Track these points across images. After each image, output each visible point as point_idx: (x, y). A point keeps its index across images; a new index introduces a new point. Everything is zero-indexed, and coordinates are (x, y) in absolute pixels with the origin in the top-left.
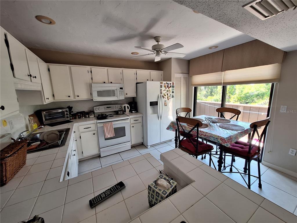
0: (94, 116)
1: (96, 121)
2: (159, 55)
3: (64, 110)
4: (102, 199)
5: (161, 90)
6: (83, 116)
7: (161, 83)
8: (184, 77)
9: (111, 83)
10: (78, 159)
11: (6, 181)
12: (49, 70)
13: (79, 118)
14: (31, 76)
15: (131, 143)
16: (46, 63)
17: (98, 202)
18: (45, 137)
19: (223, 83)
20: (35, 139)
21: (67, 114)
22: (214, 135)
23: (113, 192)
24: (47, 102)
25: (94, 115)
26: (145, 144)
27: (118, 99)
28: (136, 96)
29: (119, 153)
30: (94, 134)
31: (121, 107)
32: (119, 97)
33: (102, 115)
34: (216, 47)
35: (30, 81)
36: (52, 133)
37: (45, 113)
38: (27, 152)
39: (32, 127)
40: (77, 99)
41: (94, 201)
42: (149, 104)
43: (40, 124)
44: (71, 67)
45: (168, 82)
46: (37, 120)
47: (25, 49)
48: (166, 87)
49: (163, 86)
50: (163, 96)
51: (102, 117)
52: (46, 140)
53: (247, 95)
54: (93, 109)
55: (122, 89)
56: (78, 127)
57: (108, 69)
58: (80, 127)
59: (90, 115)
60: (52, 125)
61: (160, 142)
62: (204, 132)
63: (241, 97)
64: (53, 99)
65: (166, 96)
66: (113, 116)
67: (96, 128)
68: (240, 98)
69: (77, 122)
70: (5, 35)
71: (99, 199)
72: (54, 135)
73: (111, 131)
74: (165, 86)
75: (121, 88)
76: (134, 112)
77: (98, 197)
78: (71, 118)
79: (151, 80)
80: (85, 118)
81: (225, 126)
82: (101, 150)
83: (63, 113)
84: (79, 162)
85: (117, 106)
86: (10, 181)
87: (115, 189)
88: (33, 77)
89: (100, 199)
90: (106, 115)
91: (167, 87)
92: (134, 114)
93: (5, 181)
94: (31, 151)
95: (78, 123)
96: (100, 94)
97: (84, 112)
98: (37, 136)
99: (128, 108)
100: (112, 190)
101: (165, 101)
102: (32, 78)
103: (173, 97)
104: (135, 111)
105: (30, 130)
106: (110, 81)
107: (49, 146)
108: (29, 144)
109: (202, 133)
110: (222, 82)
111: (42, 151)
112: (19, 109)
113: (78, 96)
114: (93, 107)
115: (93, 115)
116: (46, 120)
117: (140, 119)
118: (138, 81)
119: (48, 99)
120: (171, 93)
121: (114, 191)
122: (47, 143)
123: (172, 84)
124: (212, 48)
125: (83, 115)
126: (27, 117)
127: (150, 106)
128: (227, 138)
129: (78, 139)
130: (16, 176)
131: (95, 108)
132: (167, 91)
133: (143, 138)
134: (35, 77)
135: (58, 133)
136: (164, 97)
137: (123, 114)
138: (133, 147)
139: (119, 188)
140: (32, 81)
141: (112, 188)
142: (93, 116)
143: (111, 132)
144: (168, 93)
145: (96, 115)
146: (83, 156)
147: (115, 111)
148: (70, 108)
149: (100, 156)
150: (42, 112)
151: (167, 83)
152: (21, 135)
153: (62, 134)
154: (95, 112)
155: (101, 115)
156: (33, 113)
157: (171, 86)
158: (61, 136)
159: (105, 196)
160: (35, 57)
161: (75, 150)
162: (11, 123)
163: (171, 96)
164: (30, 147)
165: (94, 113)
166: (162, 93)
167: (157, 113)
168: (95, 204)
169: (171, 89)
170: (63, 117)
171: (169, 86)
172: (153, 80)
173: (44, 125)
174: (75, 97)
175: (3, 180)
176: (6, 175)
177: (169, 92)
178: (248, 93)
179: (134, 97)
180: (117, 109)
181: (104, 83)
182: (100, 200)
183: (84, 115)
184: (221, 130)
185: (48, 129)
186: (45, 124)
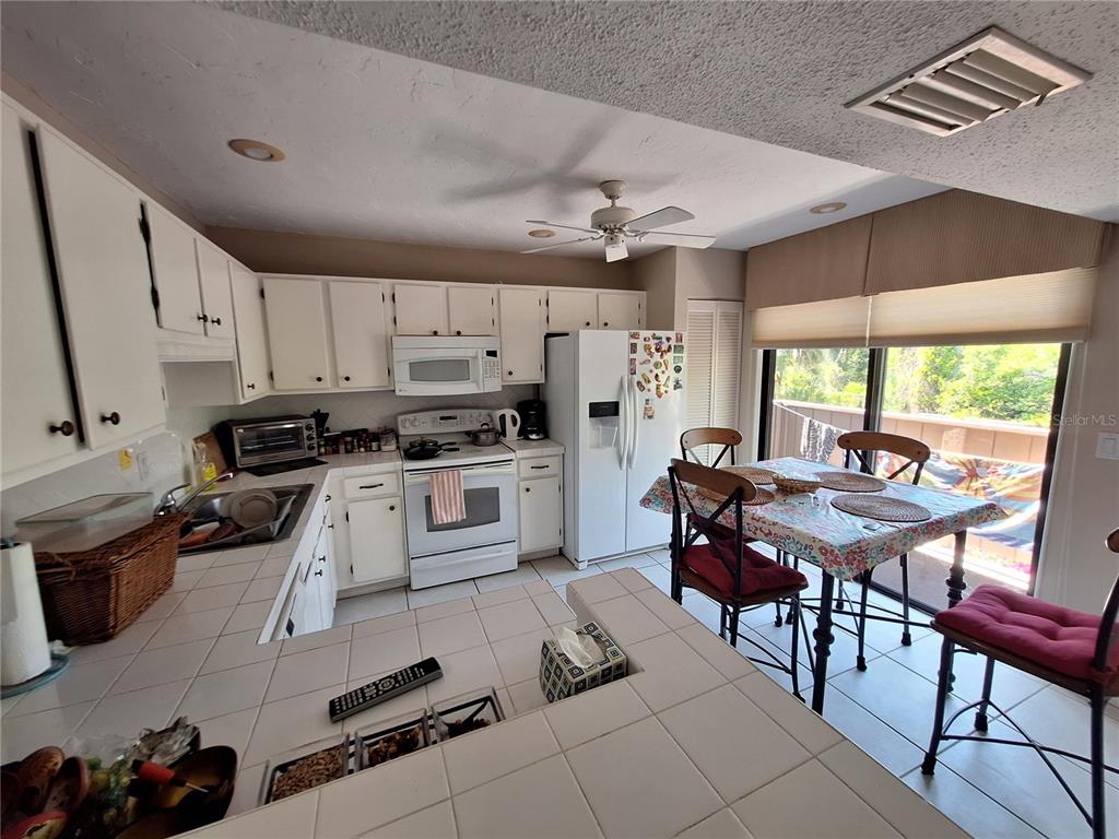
0: (398, 448)
1: (399, 464)
2: (615, 243)
3: (302, 423)
4: (365, 701)
5: (632, 361)
6: (360, 447)
7: (634, 336)
8: (725, 315)
9: (459, 333)
10: (335, 589)
11: (114, 627)
12: (262, 294)
13: (347, 452)
14: (205, 318)
15: (520, 549)
16: (256, 271)
17: (353, 706)
18: (235, 510)
19: (870, 337)
20: (206, 514)
21: (310, 438)
22: (799, 534)
23: (400, 685)
24: (249, 396)
25: (398, 442)
26: (569, 552)
27: (478, 392)
28: (543, 381)
29: (474, 579)
30: (392, 508)
31: (488, 420)
32: (484, 382)
33: (423, 444)
34: (839, 206)
35: (203, 332)
36: (256, 498)
37: (241, 431)
38: (180, 552)
39: (200, 474)
40: (345, 387)
41: (340, 705)
42: (584, 411)
43: (224, 468)
44: (332, 284)
45: (658, 333)
46: (216, 452)
47: (195, 240)
48: (653, 350)
49: (640, 348)
50: (639, 383)
51: (421, 450)
52: (236, 518)
53: (1016, 380)
54: (396, 423)
55: (496, 356)
56: (342, 481)
57: (450, 289)
58: (347, 481)
59: (383, 443)
60: (259, 471)
61: (626, 552)
62: (764, 522)
63: (986, 389)
64: (267, 389)
65: (649, 382)
66: (457, 449)
67: (399, 489)
68: (981, 393)
69: (340, 467)
70: (143, 207)
71: (358, 699)
72: (261, 504)
73: (455, 499)
74: (647, 348)
75: (492, 354)
76: (534, 437)
77: (356, 695)
78: (323, 450)
79: (601, 323)
80: (366, 451)
81: (857, 503)
82: (412, 567)
83: (296, 432)
84: (337, 600)
85: (475, 413)
86: (127, 629)
87: (409, 678)
88: (213, 322)
89: (361, 700)
90: (436, 443)
91: (658, 350)
92: (534, 443)
93: (112, 627)
94: (189, 549)
95: (341, 469)
96: (420, 370)
97: (365, 431)
98: (213, 505)
99: (515, 424)
100: (400, 678)
101: (647, 400)
102: (209, 324)
103: (677, 386)
104: (538, 435)
105: (195, 483)
106: (455, 329)
107: (244, 537)
108: (186, 529)
109: (759, 525)
110: (868, 336)
111: (220, 553)
112: (164, 420)
113: (347, 379)
114: (395, 417)
115: (394, 442)
116: (245, 453)
117: (554, 465)
118: (553, 329)
119: (252, 388)
120: (671, 372)
121: (405, 683)
122: (239, 529)
123: (674, 338)
124: (822, 210)
125: (362, 441)
126: (190, 444)
127: (591, 416)
128: (842, 547)
129: (340, 523)
130: (144, 617)
131: (400, 418)
132: (657, 365)
133: (563, 532)
134: (218, 322)
135: (274, 500)
136: (642, 388)
137: (497, 442)
138: (526, 562)
139: (421, 676)
140: (209, 333)
141: (402, 675)
142: (393, 447)
143: (456, 503)
144: (659, 371)
145: (405, 444)
146: (352, 580)
147: (468, 433)
148: (321, 418)
149: (409, 585)
150: (234, 429)
151: (654, 337)
152: (167, 498)
153: (286, 502)
154: (402, 432)
155: (420, 445)
156: (207, 430)
157: (670, 347)
158: (280, 507)
159: (377, 693)
160: (223, 256)
161: (324, 559)
162: (143, 460)
163: (671, 384)
164: (188, 538)
165: (397, 437)
166: (635, 373)
167: (617, 444)
168: (342, 711)
169: (670, 356)
170: (298, 446)
171: (664, 347)
172: (606, 324)
173: (237, 471)
174: (337, 382)
175: (108, 623)
176: (115, 610)
177: (663, 368)
178: (1018, 373)
179: (538, 385)
180: (475, 426)
181: (435, 333)
182: (359, 704)
183: (365, 442)
184: (836, 516)
185: (248, 483)
186: (239, 466)
